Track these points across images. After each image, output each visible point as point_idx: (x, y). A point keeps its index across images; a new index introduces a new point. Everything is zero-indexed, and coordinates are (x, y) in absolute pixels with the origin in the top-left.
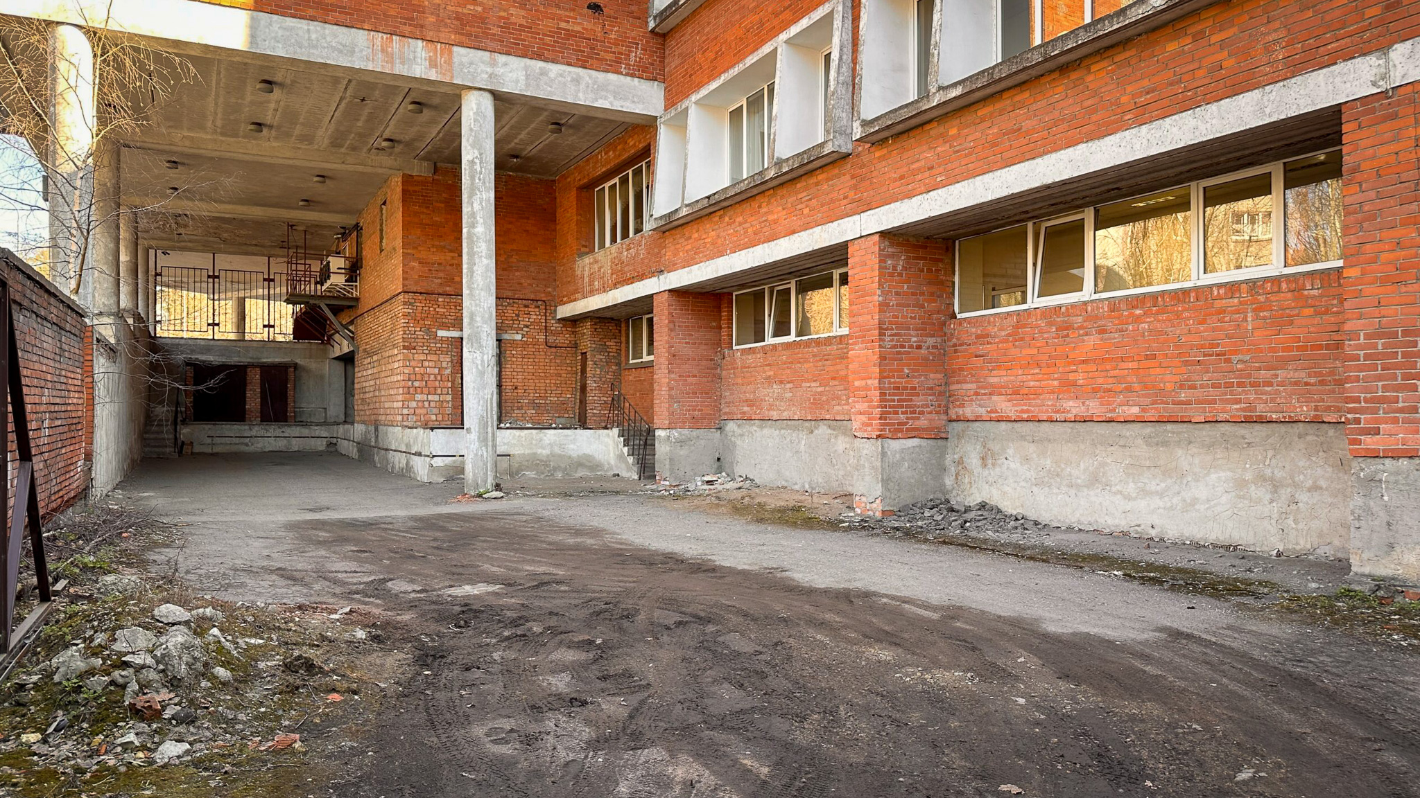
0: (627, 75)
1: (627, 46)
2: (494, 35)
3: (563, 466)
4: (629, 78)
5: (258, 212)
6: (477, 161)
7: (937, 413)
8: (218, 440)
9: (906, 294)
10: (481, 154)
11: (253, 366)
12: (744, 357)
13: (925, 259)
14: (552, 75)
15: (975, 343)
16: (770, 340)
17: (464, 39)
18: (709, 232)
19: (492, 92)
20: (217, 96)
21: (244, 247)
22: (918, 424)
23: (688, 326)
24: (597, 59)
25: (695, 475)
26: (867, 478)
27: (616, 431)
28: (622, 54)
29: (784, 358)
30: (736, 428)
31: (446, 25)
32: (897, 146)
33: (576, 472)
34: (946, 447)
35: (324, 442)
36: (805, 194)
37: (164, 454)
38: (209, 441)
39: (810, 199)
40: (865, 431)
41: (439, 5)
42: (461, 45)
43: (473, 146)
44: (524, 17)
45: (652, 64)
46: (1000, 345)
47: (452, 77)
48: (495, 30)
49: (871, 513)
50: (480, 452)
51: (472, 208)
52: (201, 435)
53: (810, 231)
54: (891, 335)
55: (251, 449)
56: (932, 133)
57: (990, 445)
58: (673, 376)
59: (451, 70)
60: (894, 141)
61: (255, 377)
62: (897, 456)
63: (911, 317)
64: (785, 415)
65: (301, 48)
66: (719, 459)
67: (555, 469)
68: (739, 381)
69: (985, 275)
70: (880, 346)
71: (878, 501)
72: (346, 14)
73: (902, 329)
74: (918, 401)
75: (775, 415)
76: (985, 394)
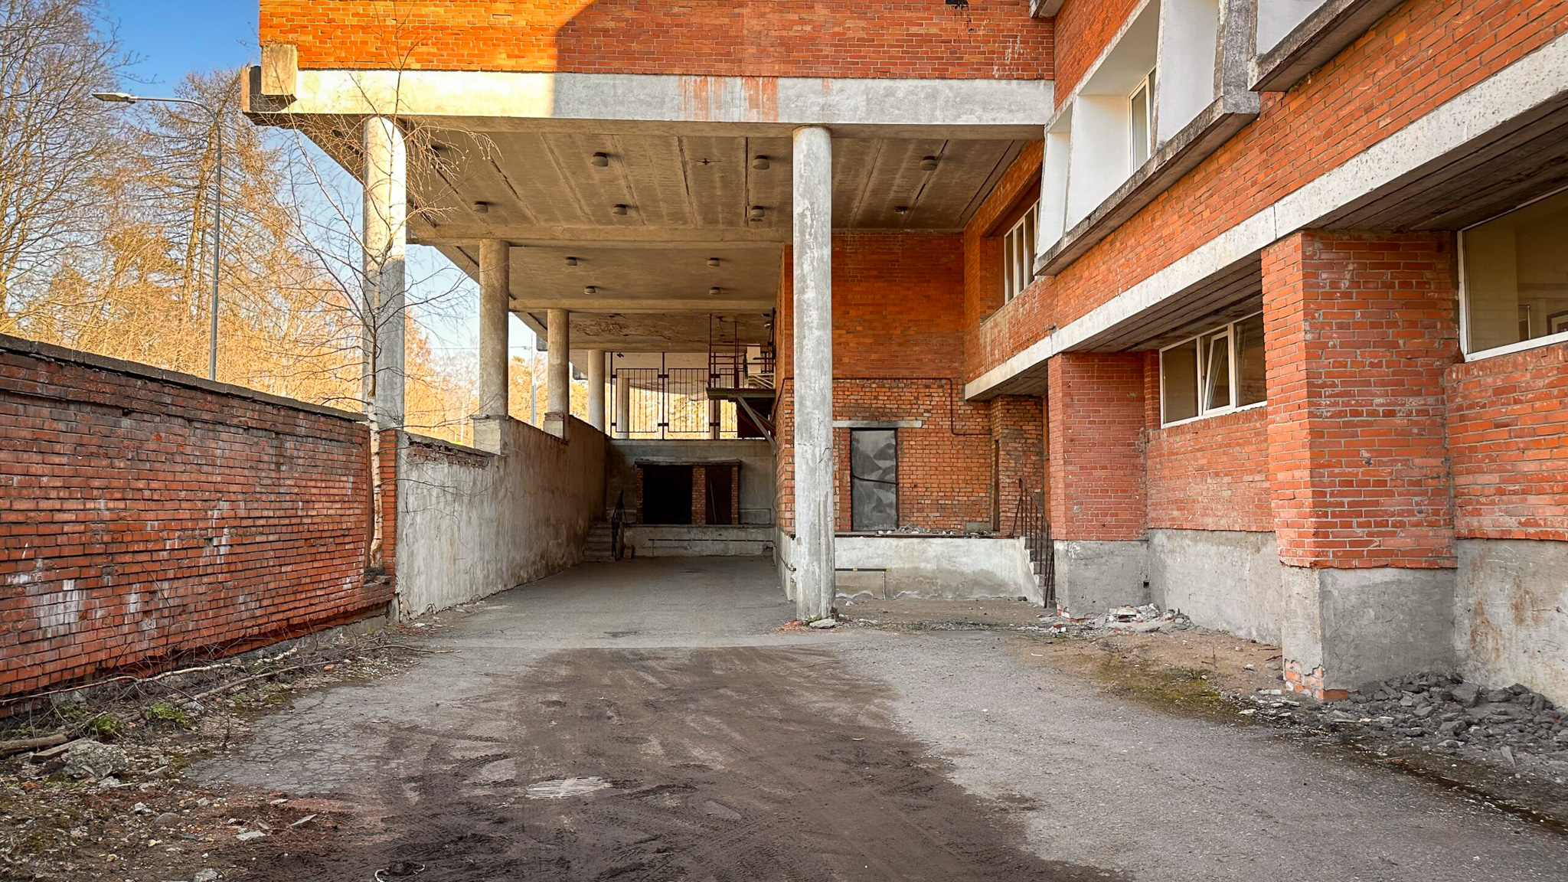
0: (1000, 78)
1: (1000, 42)
2: (827, 56)
3: (954, 584)
4: (1004, 82)
5: (677, 305)
6: (808, 213)
7: (1431, 524)
8: (658, 543)
9: (1358, 325)
10: (812, 204)
11: (699, 465)
12: (1171, 440)
13: (1396, 266)
14: (900, 94)
15: (1493, 404)
16: (1206, 413)
17: (789, 67)
18: (1100, 267)
19: (827, 128)
20: (565, 177)
21: (690, 344)
22: (1390, 543)
23: (1090, 400)
24: (959, 64)
25: (1109, 605)
26: (1301, 634)
27: (1022, 540)
28: (993, 52)
29: (1219, 438)
30: (1165, 541)
31: (768, 55)
32: (1320, 85)
33: (971, 593)
34: (1453, 583)
35: (761, 546)
36: (1204, 189)
37: (602, 557)
38: (650, 544)
39: (1211, 196)
40: (1295, 555)
41: (760, 32)
42: (786, 76)
43: (803, 196)
44: (863, 29)
45: (1036, 59)
46: (1538, 404)
47: (776, 116)
48: (828, 51)
49: (1307, 692)
50: (811, 569)
51: (802, 270)
52: (642, 538)
53: (1211, 244)
54: (1330, 396)
55: (689, 552)
56: (1369, 50)
57: (1529, 583)
58: (1070, 468)
59: (775, 109)
60: (1315, 81)
61: (700, 477)
62: (1353, 599)
63: (1372, 365)
64: (1224, 523)
65: (606, 106)
66: (1146, 584)
67: (944, 588)
68: (1166, 473)
69: (1522, 287)
70: (1311, 415)
71: (1318, 674)
72: (654, 60)
73: (1355, 384)
74: (1392, 505)
75: (1210, 522)
76: (1515, 493)
